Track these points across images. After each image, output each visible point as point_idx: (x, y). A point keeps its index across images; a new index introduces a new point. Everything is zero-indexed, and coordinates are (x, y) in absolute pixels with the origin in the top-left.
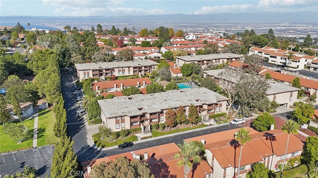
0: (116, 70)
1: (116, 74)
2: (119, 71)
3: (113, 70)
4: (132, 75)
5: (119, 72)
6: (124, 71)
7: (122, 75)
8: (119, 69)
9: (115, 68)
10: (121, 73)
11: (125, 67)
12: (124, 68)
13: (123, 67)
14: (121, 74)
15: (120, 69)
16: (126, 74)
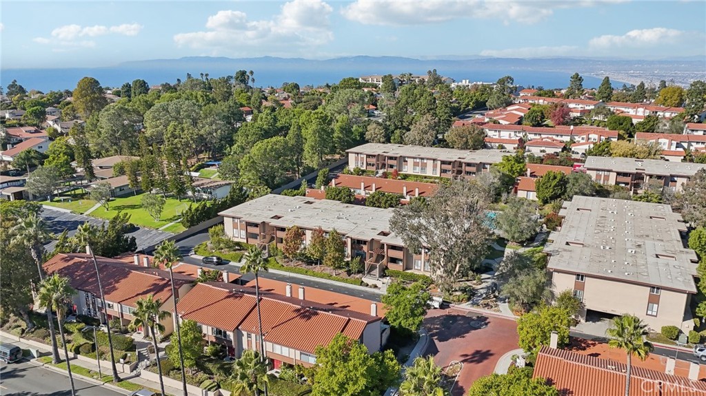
0: (410, 161)
1: (408, 169)
2: (416, 164)
3: (403, 159)
4: (436, 178)
5: (414, 165)
6: (424, 167)
7: (420, 174)
8: (415, 160)
9: (408, 157)
10: (418, 169)
11: (428, 159)
12: (425, 161)
13: (422, 159)
14: (418, 171)
15: (418, 160)
16: (429, 173)
